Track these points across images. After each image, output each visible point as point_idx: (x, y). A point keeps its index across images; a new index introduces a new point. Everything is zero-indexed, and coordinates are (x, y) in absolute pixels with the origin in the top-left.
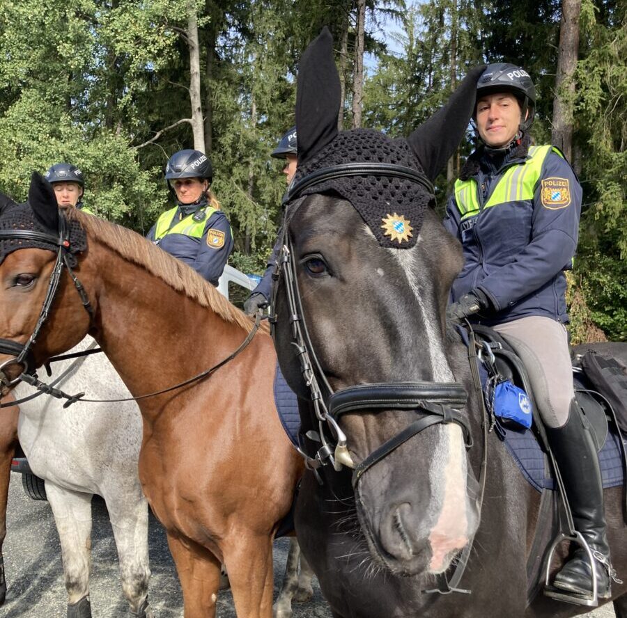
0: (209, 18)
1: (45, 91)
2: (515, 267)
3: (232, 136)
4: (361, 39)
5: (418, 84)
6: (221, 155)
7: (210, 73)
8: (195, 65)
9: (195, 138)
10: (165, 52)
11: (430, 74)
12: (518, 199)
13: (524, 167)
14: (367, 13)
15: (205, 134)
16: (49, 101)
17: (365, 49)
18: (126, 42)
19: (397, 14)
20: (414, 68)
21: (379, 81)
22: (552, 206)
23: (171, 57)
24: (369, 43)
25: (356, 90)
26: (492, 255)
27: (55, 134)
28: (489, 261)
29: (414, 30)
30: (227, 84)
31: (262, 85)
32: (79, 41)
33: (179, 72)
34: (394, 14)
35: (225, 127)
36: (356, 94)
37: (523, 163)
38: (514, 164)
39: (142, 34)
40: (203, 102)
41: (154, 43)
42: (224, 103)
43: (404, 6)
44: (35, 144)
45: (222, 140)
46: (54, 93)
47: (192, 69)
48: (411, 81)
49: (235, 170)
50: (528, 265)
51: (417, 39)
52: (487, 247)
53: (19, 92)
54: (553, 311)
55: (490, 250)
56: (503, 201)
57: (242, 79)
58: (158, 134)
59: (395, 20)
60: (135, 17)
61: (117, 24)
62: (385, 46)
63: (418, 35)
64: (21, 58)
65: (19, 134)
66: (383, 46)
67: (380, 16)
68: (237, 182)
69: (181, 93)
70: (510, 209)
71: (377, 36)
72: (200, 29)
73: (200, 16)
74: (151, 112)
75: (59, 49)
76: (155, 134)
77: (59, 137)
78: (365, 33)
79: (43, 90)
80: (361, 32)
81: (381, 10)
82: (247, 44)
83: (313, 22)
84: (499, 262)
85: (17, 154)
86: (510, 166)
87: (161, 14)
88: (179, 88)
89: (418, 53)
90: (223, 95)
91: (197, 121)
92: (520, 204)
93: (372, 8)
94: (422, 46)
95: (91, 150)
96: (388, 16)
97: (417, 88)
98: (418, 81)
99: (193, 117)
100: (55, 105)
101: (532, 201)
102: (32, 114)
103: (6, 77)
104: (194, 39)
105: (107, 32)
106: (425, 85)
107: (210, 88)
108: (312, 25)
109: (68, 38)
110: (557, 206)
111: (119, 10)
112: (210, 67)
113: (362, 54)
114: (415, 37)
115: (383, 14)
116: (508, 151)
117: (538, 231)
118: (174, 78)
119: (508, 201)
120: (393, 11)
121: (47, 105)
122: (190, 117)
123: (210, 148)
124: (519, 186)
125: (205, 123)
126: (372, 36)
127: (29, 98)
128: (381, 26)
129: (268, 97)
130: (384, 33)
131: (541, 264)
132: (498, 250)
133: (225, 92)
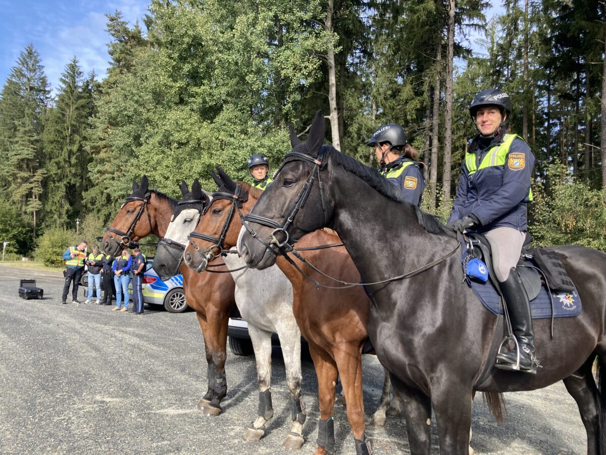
0: (342, 47)
1: (238, 104)
2: (493, 203)
3: (357, 126)
4: (451, 49)
5: (499, 76)
6: (349, 139)
7: (342, 83)
8: (333, 79)
9: (332, 129)
10: (313, 73)
11: (508, 68)
12: (495, 165)
13: (500, 147)
14: (456, 28)
15: (339, 125)
16: (240, 110)
17: (454, 55)
18: (288, 69)
19: (479, 26)
20: (495, 64)
21: (468, 76)
22: (514, 168)
23: (317, 76)
24: (458, 49)
25: (448, 86)
26: (483, 195)
27: (244, 132)
28: (482, 198)
29: (495, 35)
30: (353, 89)
31: (378, 89)
32: (259, 71)
33: (321, 85)
34: (477, 27)
35: (352, 119)
36: (448, 88)
37: (499, 145)
38: (494, 146)
39: (298, 63)
40: (338, 104)
41: (305, 68)
42: (352, 104)
43: (485, 20)
44: (232, 139)
45: (350, 129)
46: (243, 105)
47: (330, 82)
48: (493, 75)
49: (359, 149)
50: (499, 201)
51: (497, 42)
52: (480, 190)
53: (222, 106)
54: (515, 224)
55: (482, 192)
56: (487, 166)
57: (364, 85)
58: (308, 128)
59: (477, 31)
60: (293, 52)
61: (282, 58)
62: (471, 50)
63: (498, 39)
64: (223, 85)
65: (222, 133)
66: (469, 51)
67: (466, 30)
68: (361, 157)
69: (322, 99)
70: (491, 170)
71: (464, 44)
72: (336, 55)
73: (335, 46)
74: (303, 113)
75: (247, 78)
76: (306, 128)
77: (246, 134)
78: (455, 44)
79: (236, 104)
80: (451, 43)
81: (467, 25)
82: (368, 61)
83: (415, 40)
84: (486, 199)
85: (221, 146)
86: (493, 147)
87: (310, 48)
88: (322, 95)
89: (498, 52)
90: (350, 98)
91: (334, 117)
92: (497, 168)
93: (460, 24)
94: (501, 47)
95: (266, 142)
96: (472, 29)
97: (498, 79)
98: (499, 73)
99: (331, 114)
100: (243, 113)
101: (504, 166)
102: (229, 120)
103: (215, 98)
104: (332, 61)
105: (276, 64)
106: (504, 76)
107: (342, 94)
108: (414, 42)
109: (252, 71)
110: (517, 168)
111: (283, 48)
112: (342, 79)
113: (452, 59)
114: (495, 41)
115: (468, 28)
116: (493, 138)
117: (506, 182)
118: (318, 89)
119: (490, 165)
120: (476, 25)
121: (239, 113)
122: (329, 115)
123: (342, 135)
124: (496, 158)
125: (339, 118)
126: (460, 44)
127: (228, 110)
128: (467, 37)
129: (382, 97)
130: (469, 42)
131: (506, 201)
132: (485, 193)
133: (353, 96)
